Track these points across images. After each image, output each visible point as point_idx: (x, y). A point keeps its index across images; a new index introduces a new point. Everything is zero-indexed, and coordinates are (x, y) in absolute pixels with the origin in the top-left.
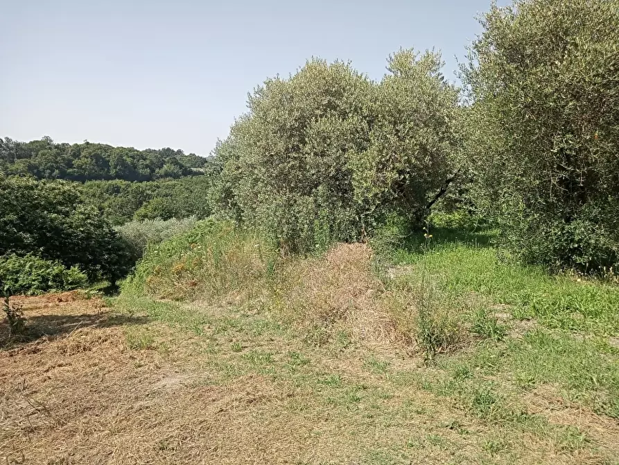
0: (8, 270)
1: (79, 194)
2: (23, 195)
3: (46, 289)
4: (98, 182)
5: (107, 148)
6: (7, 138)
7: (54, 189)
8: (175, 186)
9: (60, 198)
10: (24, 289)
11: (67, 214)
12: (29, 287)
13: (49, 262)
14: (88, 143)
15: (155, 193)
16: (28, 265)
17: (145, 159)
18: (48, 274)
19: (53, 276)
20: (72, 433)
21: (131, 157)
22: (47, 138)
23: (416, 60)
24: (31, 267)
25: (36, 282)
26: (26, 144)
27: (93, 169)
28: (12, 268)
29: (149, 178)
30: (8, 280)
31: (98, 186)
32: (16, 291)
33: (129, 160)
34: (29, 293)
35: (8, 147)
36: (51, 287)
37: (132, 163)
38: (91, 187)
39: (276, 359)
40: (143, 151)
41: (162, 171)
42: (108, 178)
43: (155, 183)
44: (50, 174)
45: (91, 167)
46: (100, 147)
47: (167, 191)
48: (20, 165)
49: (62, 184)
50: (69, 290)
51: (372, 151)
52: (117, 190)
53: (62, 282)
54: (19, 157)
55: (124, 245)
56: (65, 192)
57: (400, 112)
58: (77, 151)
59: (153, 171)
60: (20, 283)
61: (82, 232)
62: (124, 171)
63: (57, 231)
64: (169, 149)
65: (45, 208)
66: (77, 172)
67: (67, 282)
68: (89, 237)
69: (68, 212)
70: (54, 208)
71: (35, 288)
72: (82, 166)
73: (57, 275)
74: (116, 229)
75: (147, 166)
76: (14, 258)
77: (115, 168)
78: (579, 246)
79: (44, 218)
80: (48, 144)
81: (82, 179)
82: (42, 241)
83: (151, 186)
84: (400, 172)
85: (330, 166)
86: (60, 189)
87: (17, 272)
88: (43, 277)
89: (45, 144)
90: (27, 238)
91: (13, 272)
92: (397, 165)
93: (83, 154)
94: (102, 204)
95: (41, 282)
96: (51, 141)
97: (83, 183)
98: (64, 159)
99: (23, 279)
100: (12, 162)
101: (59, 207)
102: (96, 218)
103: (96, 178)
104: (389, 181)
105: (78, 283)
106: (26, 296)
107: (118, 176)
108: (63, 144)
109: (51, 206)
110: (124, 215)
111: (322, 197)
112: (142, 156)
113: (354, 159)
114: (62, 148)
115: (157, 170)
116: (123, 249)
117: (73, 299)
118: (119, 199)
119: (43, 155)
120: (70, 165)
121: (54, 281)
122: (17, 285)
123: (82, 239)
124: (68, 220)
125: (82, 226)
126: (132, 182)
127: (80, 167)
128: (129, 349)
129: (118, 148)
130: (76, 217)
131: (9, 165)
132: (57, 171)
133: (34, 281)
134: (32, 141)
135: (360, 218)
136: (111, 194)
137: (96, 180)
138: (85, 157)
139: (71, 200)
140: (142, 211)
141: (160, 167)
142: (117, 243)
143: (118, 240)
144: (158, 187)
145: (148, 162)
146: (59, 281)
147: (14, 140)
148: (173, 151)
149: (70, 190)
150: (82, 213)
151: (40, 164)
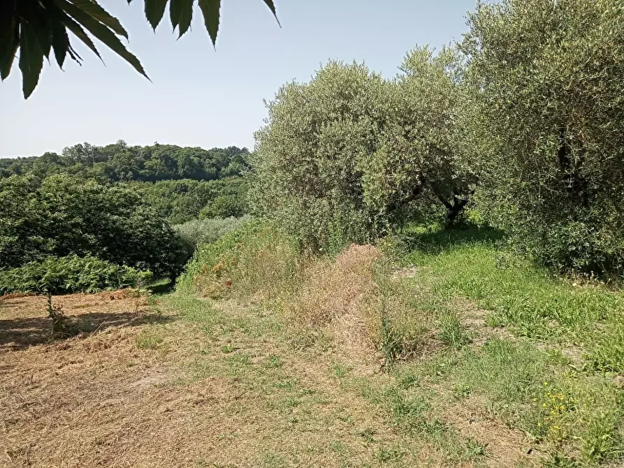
0: (70, 270)
1: (139, 197)
2: (89, 199)
3: (103, 287)
4: (166, 182)
5: (176, 148)
6: (86, 143)
7: (116, 192)
8: (240, 184)
9: (122, 200)
10: (83, 287)
11: (128, 215)
12: (88, 285)
13: (106, 262)
14: (158, 145)
15: (221, 191)
16: (87, 265)
17: (211, 158)
18: (105, 273)
19: (109, 275)
20: (42, 426)
21: (198, 156)
22: (121, 142)
23: (434, 56)
24: (90, 267)
25: (94, 281)
26: (103, 149)
27: (163, 169)
28: (74, 268)
29: (215, 177)
30: (70, 279)
31: (167, 186)
32: (77, 289)
33: (196, 160)
34: (88, 291)
35: (87, 151)
36: (107, 285)
37: (199, 163)
38: (161, 186)
39: (255, 362)
40: (210, 150)
41: (228, 170)
42: (177, 177)
43: (221, 182)
44: (125, 175)
45: (161, 167)
46: (169, 148)
47: (233, 189)
48: (98, 168)
49: (124, 187)
50: (122, 288)
51: (381, 153)
52: (184, 189)
53: (117, 281)
54: (97, 161)
55: (181, 244)
56: (126, 195)
57: (410, 112)
58: (149, 152)
59: (219, 169)
60: (80, 281)
61: (141, 232)
62: (191, 171)
63: (118, 231)
64: (234, 148)
65: (109, 210)
66: (149, 173)
67: (121, 281)
68: (148, 237)
69: (129, 213)
70: (117, 210)
71: (94, 287)
72: (153, 167)
73: (113, 274)
74: (175, 228)
75: (213, 165)
76: (75, 259)
77: (183, 167)
78: (577, 249)
79: (107, 220)
80: (123, 147)
81: (153, 179)
82: (106, 241)
83: (217, 185)
84: (409, 173)
85: (341, 169)
86: (121, 192)
87: (78, 272)
88: (100, 276)
89: (120, 147)
90: (92, 240)
91: (74, 272)
92: (407, 166)
93: (153, 155)
94: (171, 203)
95: (98, 281)
96: (125, 144)
97: (154, 183)
98: (136, 161)
99: (83, 279)
100: (91, 166)
101: (121, 210)
102: (154, 219)
103: (166, 178)
104: (397, 183)
105: (132, 282)
106: (86, 294)
107: (186, 176)
108: (136, 147)
109: (113, 209)
110: (190, 213)
111: (336, 199)
112: (208, 155)
113: (362, 162)
114: (134, 151)
115: (223, 169)
116: (181, 248)
117: (124, 297)
118: (187, 197)
119: (118, 157)
120: (142, 167)
121: (110, 279)
122: (77, 284)
123: (142, 239)
124: (129, 221)
125: (141, 226)
126: (199, 181)
127: (151, 168)
128: (136, 348)
129: (186, 148)
130: (136, 218)
131: (88, 169)
132: (130, 173)
133: (92, 279)
134: (108, 145)
135: (373, 220)
136: (179, 193)
137: (166, 179)
138: (155, 158)
139: (131, 202)
140: (206, 209)
141: (226, 165)
142: (175, 241)
143: (177, 239)
144: (224, 185)
145: (214, 161)
146: (115, 281)
147: (92, 145)
148: (238, 149)
149: (130, 193)
150: (140, 214)
151: (116, 167)
